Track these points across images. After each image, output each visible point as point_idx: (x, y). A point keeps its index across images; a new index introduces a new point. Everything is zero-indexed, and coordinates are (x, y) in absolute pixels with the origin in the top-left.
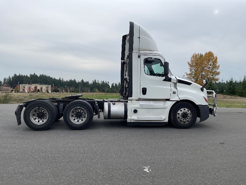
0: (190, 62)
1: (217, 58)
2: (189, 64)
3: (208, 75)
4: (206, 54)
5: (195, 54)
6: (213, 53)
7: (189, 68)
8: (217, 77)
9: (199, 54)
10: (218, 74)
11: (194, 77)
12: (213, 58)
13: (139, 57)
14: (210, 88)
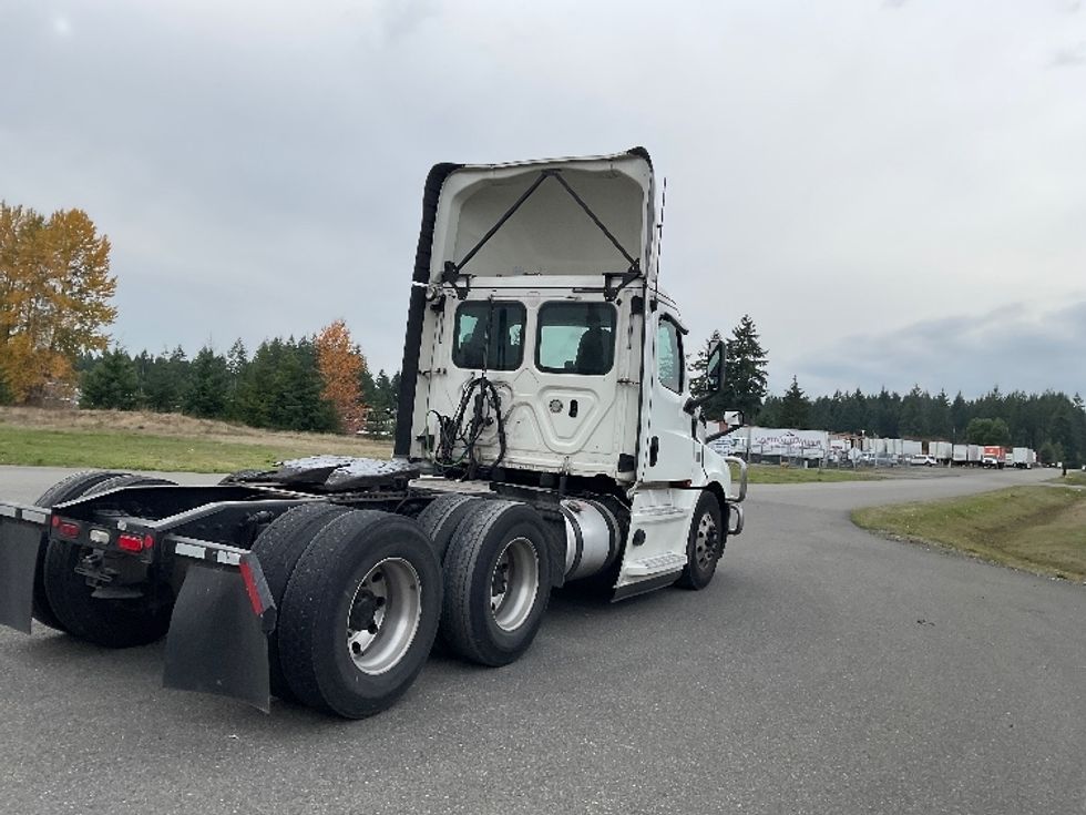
1: (106, 249)
3: (61, 316)
4: (58, 216)
6: (90, 218)
8: (102, 330)
9: (24, 212)
10: (108, 316)
12: (90, 241)
13: (654, 307)
14: (113, 380)
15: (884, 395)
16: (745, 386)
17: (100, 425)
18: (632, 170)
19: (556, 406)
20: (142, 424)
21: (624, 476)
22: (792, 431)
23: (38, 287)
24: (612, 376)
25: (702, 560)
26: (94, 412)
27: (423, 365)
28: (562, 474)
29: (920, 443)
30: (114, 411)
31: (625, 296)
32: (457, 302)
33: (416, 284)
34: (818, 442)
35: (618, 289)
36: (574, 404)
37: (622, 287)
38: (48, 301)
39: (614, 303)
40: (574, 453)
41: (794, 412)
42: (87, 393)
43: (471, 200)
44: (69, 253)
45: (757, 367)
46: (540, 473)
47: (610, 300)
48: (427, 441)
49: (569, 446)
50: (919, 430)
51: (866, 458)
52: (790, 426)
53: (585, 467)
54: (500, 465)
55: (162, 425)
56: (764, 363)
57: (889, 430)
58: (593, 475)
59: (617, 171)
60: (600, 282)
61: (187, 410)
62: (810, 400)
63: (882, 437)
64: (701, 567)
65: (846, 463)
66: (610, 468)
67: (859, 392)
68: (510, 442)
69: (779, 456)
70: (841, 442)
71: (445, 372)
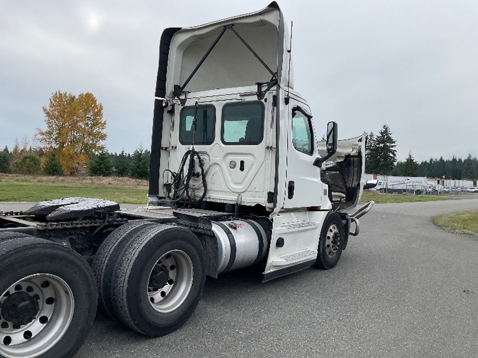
0: (49, 108)
1: (101, 108)
2: (45, 110)
3: (84, 138)
4: (81, 96)
5: (58, 94)
6: (94, 96)
7: (45, 121)
8: (101, 143)
9: (67, 95)
10: (103, 137)
11: (56, 140)
12: (94, 106)
13: (287, 101)
14: (101, 164)
15: (454, 160)
16: (386, 157)
17: (93, 183)
18: (271, 18)
19: (233, 165)
20: (111, 182)
21: (271, 205)
22: (409, 178)
23: (74, 125)
24: (263, 145)
25: (330, 252)
26: (92, 177)
27: (164, 144)
28: (237, 204)
29: (473, 182)
30: (101, 177)
31: (269, 96)
32: (181, 107)
33: (157, 98)
34: (421, 182)
35: (266, 91)
36: (242, 163)
37: (268, 90)
38: (79, 132)
39: (263, 101)
40: (243, 192)
41: (410, 169)
42: (91, 170)
43: (188, 49)
44: (86, 111)
45: (391, 148)
46: (226, 204)
47: (261, 99)
48: (167, 186)
49: (240, 188)
50: (472, 175)
51: (445, 189)
52: (408, 175)
53: (249, 200)
54: (204, 200)
55: (119, 182)
56: (395, 146)
57: (457, 176)
58: (253, 205)
59: (264, 20)
60: (255, 88)
61: (133, 176)
62: (418, 163)
63: (454, 179)
64: (330, 256)
65: (435, 192)
66: (263, 201)
67: (441, 158)
68: (209, 187)
69: (401, 190)
70: (433, 183)
71: (176, 148)
